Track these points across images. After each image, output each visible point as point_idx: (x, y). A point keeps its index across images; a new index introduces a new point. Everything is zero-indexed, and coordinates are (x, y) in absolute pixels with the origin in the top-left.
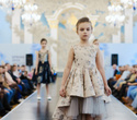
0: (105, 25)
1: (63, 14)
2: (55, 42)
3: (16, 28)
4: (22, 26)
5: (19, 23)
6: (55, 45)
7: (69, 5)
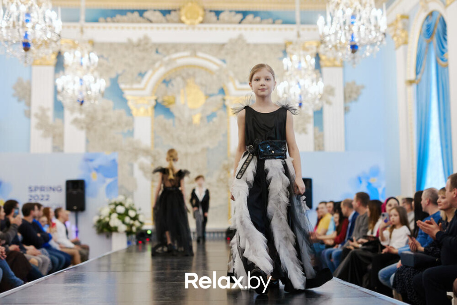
1: (166, 82)
2: (147, 152)
3: (42, 117)
5: (49, 103)
7: (183, 59)
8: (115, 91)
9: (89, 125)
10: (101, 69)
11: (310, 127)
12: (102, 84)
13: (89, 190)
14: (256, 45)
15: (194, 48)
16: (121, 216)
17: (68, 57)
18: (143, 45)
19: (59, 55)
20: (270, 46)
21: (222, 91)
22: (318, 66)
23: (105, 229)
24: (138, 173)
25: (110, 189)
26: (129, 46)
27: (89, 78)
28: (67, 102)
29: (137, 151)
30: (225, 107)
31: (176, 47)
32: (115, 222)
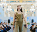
4: (7, 12)
8: (13, 10)
10: (11, 8)
13: (10, 21)
14: (28, 5)
20: (30, 5)
21: (24, 10)
26: (14, 5)
30: (25, 11)
32: (13, 24)
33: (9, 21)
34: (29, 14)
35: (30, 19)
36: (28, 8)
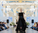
0: (29, 12)
1: (18, 9)
2: (15, 17)
5: (5, 11)
6: (15, 18)
7: (19, 6)
8: (12, 10)
9: (9, 14)
10: (11, 8)
11: (34, 14)
12: (11, 9)
15: (21, 5)
16: (13, 24)
17: (7, 6)
18: (15, 5)
19: (6, 6)
21: (24, 10)
22: (34, 7)
23: (11, 25)
24: (14, 19)
25: (11, 21)
27: (9, 9)
28: (7, 11)
29: (14, 17)
31: (19, 5)
33: (8, 21)
34: (29, 14)
35: (30, 20)
36: (27, 8)
